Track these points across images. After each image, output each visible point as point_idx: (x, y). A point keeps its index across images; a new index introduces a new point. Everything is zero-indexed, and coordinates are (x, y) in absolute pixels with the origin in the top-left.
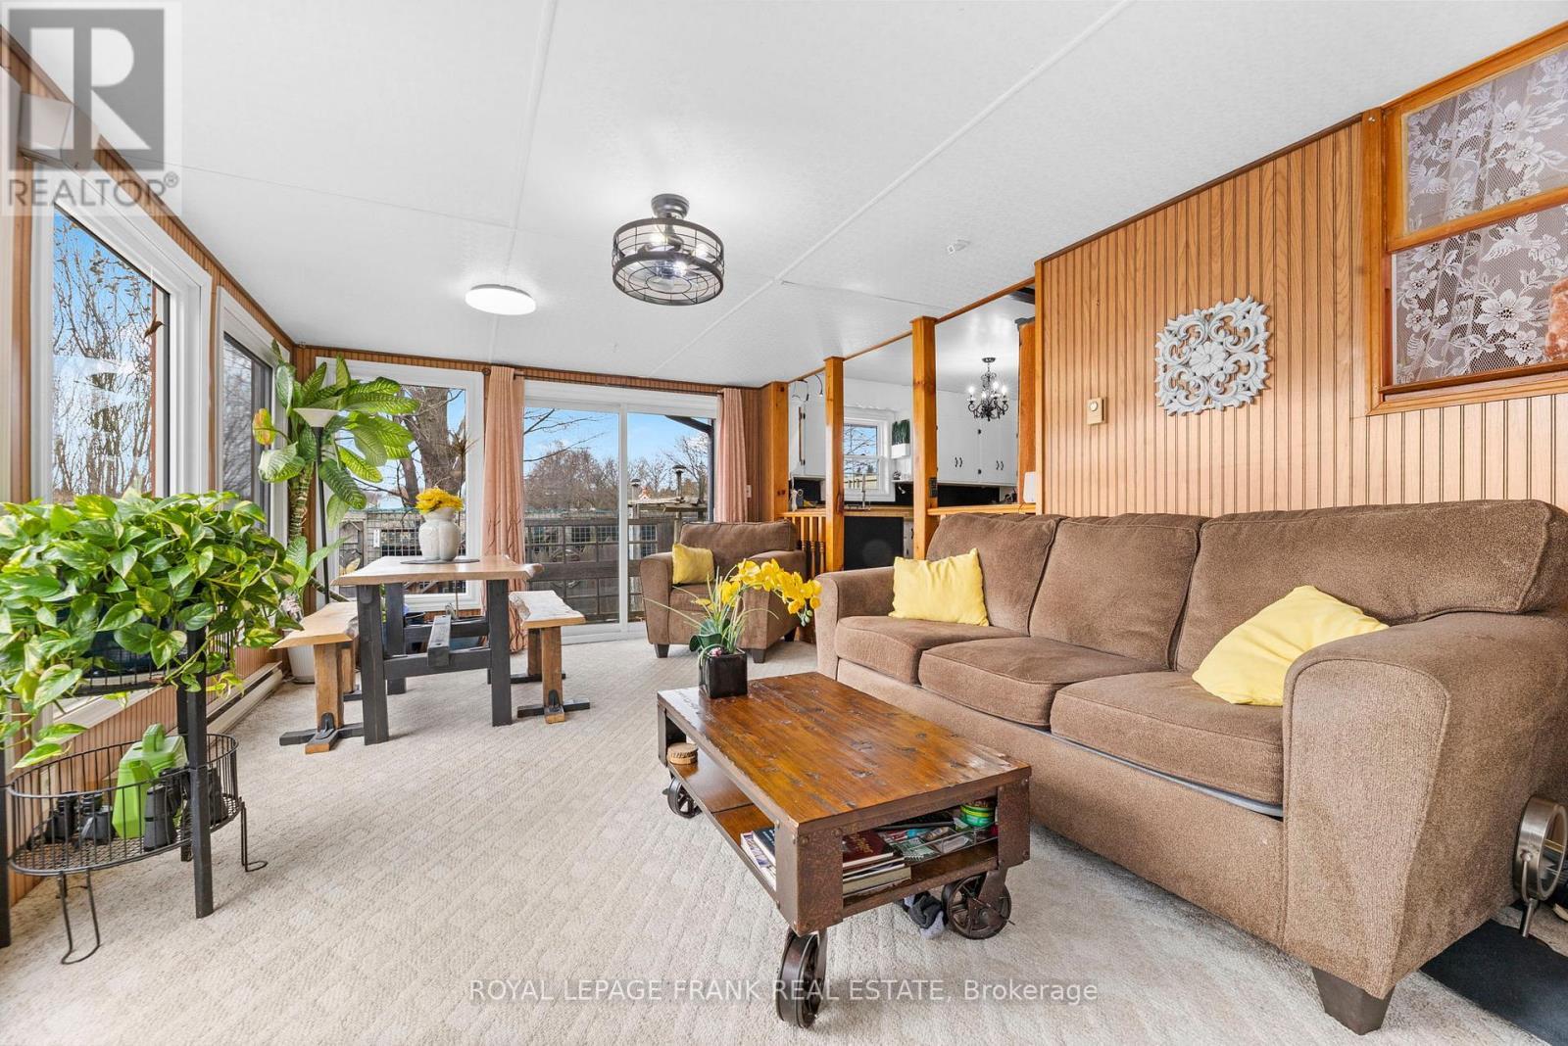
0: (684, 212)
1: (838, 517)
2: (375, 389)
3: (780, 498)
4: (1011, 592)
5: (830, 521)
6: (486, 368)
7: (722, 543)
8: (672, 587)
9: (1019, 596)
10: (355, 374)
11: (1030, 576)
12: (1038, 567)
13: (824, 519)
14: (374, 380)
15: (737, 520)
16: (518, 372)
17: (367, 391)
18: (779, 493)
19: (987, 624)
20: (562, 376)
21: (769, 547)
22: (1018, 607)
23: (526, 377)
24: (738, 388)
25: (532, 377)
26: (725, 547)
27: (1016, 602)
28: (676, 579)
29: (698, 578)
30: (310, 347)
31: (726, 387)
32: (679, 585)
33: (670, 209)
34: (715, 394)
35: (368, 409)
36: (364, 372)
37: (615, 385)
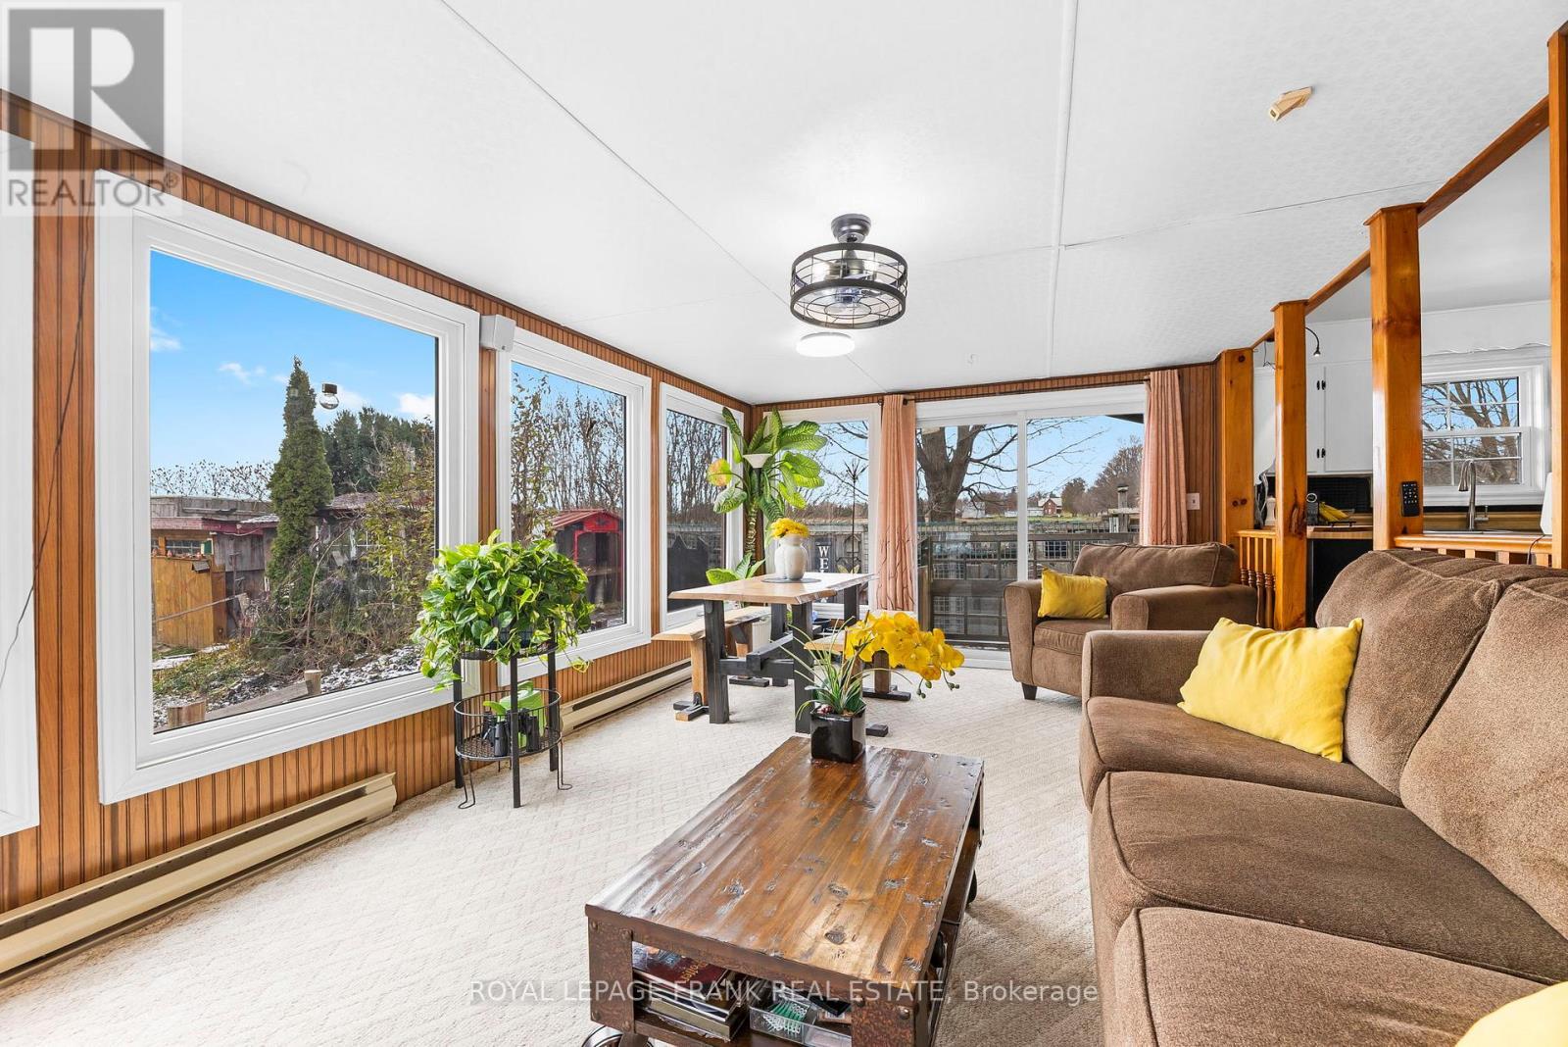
0: (864, 230)
1: (1294, 541)
2: (800, 431)
3: (1237, 510)
4: (1384, 709)
5: (1278, 547)
6: (878, 398)
7: (1120, 571)
8: (1038, 621)
9: (1397, 719)
10: (786, 421)
11: (1423, 686)
12: (1445, 672)
13: (1269, 541)
14: (798, 424)
15: (1168, 541)
16: (908, 397)
17: (795, 433)
18: (1235, 504)
19: (1336, 757)
20: (953, 393)
21: (1182, 580)
22: (1390, 740)
23: (917, 400)
24: (1172, 368)
25: (924, 400)
26: (1123, 575)
27: (1389, 730)
28: (1042, 612)
29: (1075, 611)
30: (757, 406)
31: (1154, 370)
32: (1047, 618)
33: (852, 231)
34: (1140, 381)
35: (794, 451)
36: (792, 417)
37: (1011, 393)
